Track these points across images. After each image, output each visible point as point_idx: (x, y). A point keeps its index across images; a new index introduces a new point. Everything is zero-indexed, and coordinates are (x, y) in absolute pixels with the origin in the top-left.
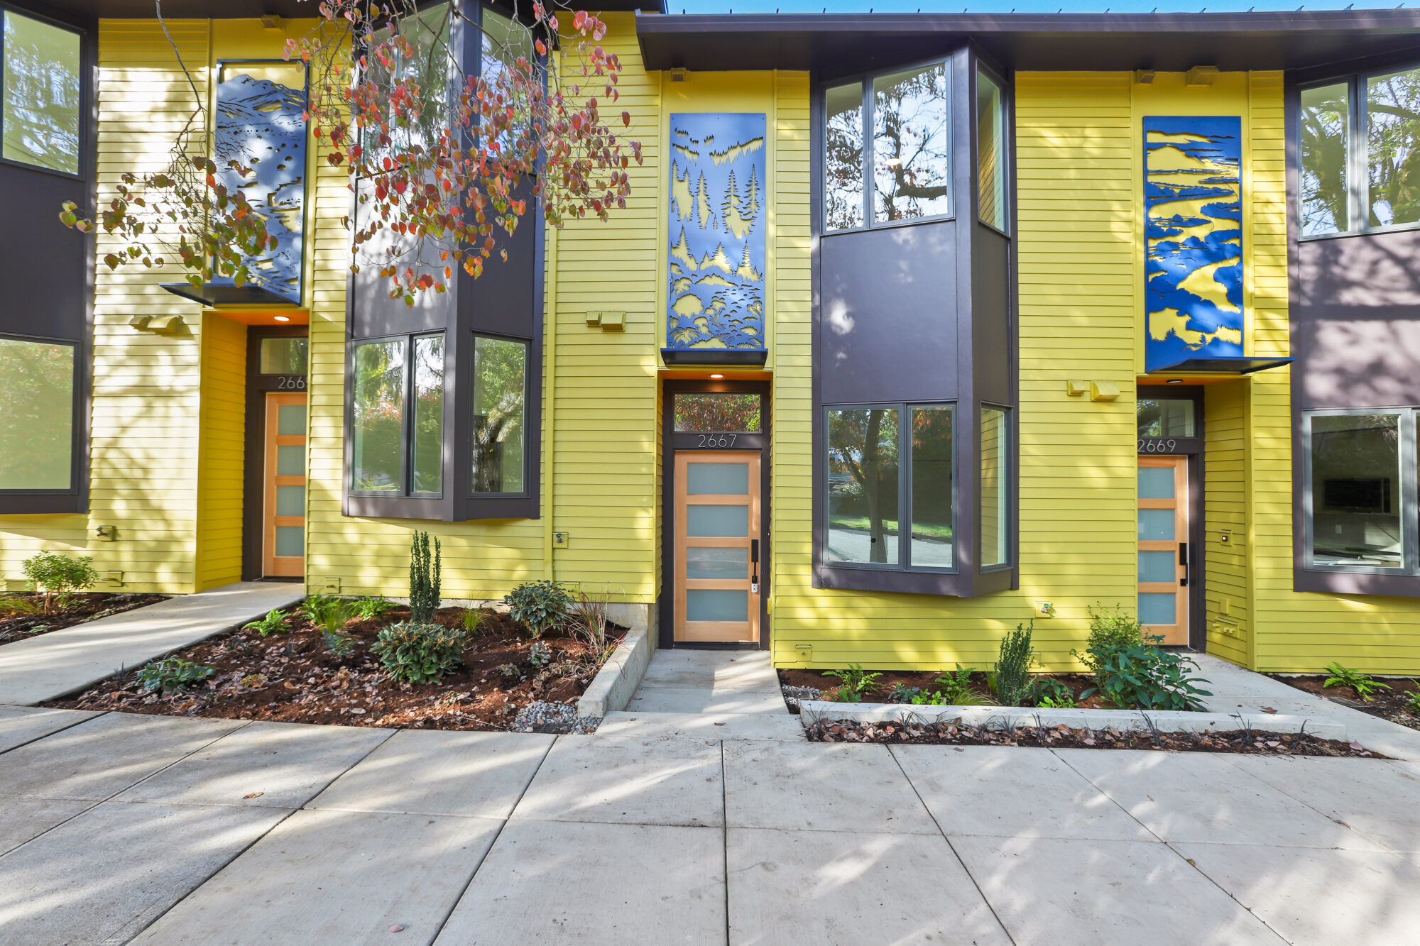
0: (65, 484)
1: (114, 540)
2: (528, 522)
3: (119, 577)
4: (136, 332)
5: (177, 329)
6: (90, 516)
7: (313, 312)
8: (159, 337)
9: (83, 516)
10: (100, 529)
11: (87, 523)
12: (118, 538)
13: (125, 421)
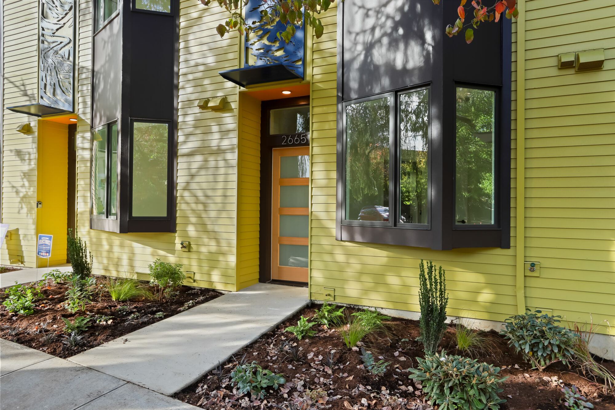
0: (163, 213)
1: (189, 251)
2: (499, 251)
3: (192, 276)
4: (201, 110)
5: (224, 106)
6: (176, 235)
7: (313, 83)
8: (214, 112)
9: (173, 234)
10: (182, 244)
11: (175, 239)
12: (191, 250)
13: (194, 171)
